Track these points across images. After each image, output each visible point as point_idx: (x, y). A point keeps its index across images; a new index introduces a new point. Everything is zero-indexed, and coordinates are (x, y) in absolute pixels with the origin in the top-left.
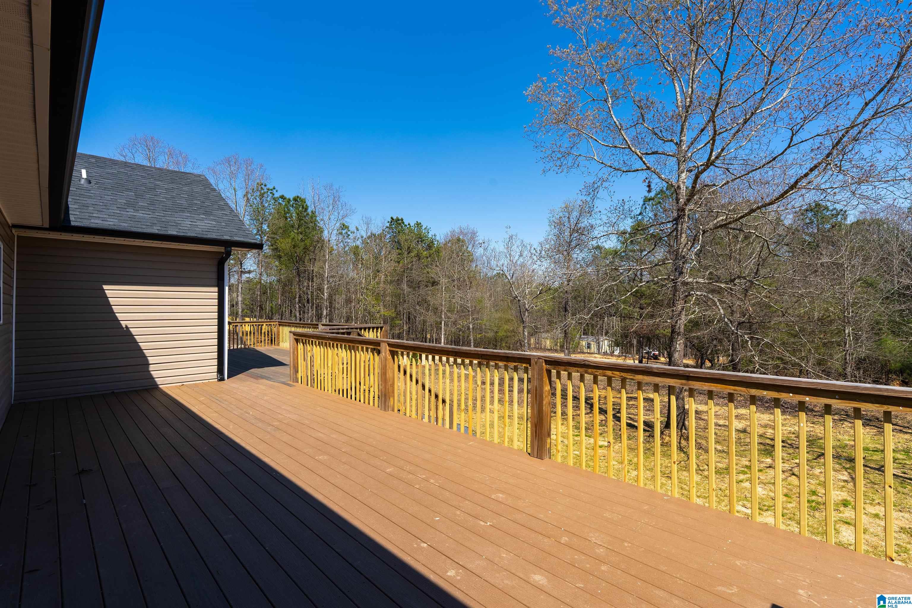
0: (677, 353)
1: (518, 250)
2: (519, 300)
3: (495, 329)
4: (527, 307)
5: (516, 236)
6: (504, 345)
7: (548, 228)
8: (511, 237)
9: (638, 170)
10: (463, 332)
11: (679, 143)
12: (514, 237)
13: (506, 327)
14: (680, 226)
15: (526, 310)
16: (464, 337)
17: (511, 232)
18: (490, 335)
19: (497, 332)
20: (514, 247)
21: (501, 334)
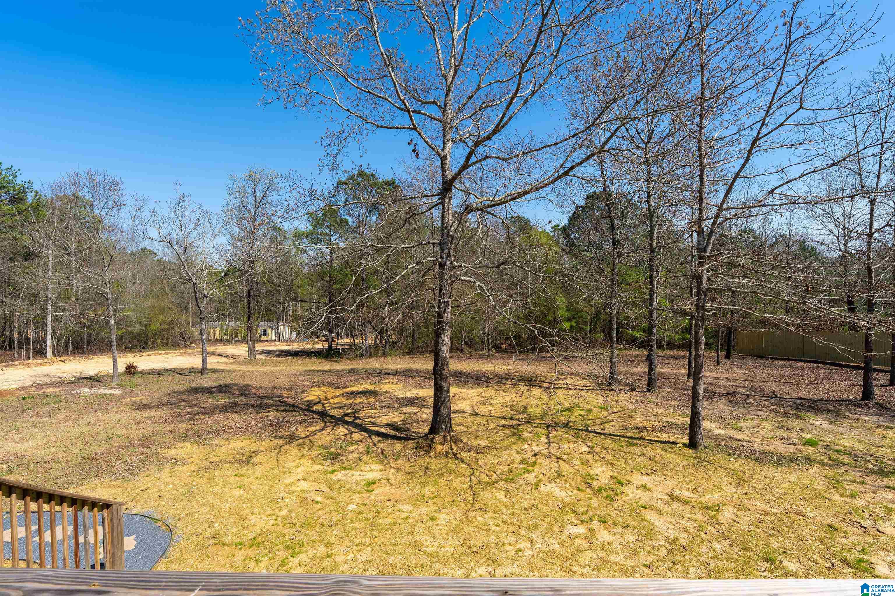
0: (445, 347)
1: (193, 217)
2: (194, 284)
3: (144, 321)
4: (206, 293)
5: (190, 198)
6: (159, 341)
7: (227, 197)
8: (182, 199)
9: (397, 128)
10: (89, 327)
11: (443, 107)
12: (186, 198)
13: (162, 318)
14: (447, 201)
15: (205, 296)
16: (90, 335)
17: (182, 190)
18: (137, 328)
19: (146, 326)
20: (187, 213)
21: (154, 326)
